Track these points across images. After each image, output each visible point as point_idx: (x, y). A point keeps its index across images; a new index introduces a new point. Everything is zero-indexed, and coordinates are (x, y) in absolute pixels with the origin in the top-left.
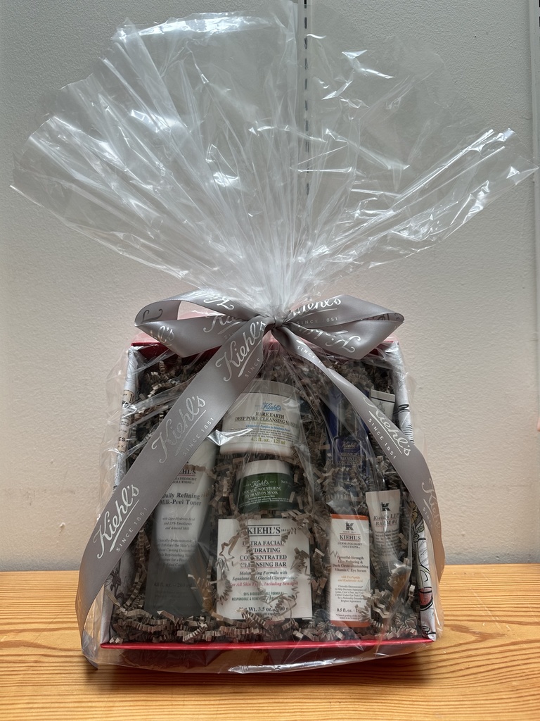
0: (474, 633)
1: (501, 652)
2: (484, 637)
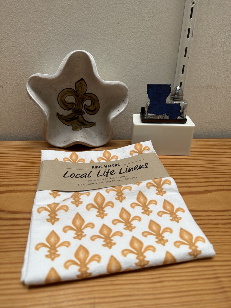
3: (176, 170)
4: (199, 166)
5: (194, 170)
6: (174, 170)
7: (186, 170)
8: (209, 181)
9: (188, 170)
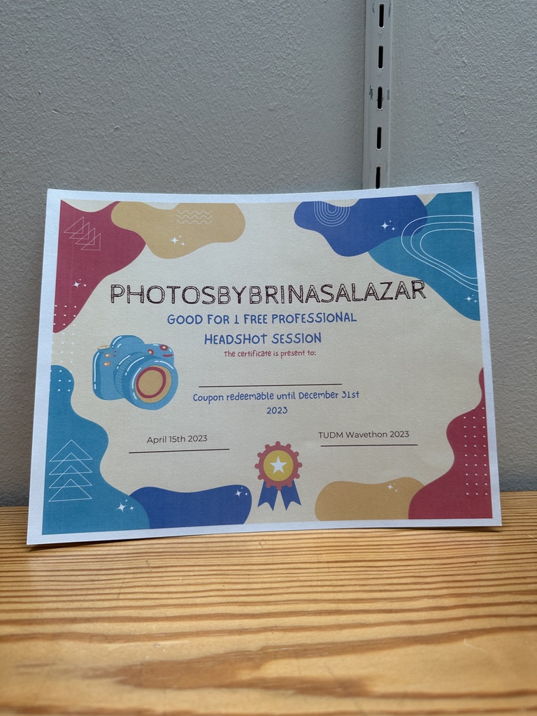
3: (377, 576)
4: (436, 564)
5: (425, 574)
6: (371, 576)
7: (403, 575)
8: (466, 603)
9: (407, 575)
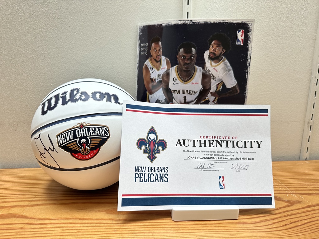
0: (285, 201)
1: (304, 212)
2: (292, 203)
